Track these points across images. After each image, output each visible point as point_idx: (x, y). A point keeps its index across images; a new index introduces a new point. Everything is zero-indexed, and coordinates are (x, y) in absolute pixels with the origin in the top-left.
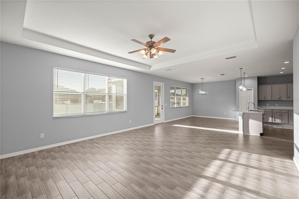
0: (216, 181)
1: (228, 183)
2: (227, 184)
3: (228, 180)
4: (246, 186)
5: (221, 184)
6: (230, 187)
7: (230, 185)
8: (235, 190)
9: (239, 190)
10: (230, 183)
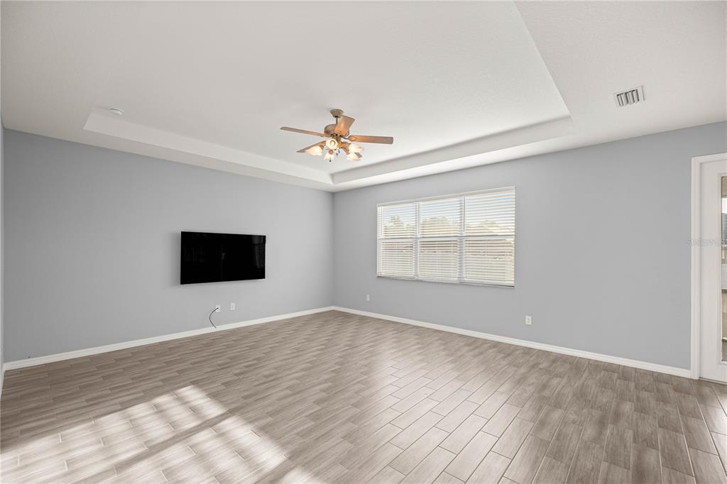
0: (203, 426)
1: (183, 439)
2: (183, 435)
3: (190, 443)
4: (150, 463)
5: (192, 428)
6: (173, 438)
7: (177, 440)
8: (161, 440)
9: (156, 445)
10: (181, 443)
